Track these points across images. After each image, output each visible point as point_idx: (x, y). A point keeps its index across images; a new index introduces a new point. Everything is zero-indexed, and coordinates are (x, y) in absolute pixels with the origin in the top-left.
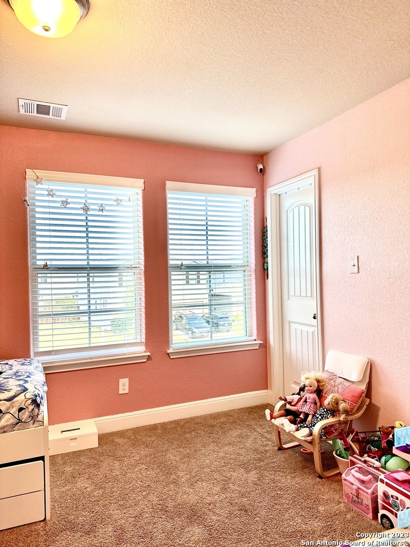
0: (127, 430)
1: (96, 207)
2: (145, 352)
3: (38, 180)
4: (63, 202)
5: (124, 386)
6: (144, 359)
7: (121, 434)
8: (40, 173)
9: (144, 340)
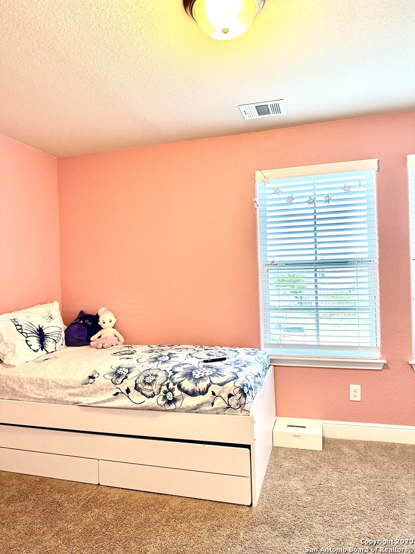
0: (359, 442)
1: (323, 198)
2: (380, 359)
3: (265, 180)
4: (288, 198)
5: (355, 392)
6: (379, 366)
7: (350, 443)
8: (267, 173)
9: (379, 345)
